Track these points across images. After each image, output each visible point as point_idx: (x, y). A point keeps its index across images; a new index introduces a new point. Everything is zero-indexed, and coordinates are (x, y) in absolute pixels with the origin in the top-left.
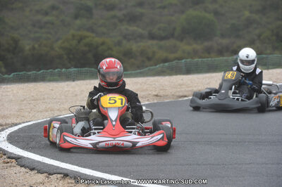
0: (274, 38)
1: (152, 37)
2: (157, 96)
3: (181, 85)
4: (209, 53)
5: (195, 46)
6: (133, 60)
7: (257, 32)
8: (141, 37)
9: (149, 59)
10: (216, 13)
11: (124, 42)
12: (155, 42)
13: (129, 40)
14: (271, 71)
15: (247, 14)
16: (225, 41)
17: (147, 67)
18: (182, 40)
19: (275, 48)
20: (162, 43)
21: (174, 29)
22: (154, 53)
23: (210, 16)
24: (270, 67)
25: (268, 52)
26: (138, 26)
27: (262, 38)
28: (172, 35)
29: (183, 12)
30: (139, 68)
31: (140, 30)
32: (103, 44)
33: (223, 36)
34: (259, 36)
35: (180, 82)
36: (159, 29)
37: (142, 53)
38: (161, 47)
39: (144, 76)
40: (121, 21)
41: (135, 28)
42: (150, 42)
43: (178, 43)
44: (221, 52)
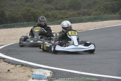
0: (105, 8)
1: (57, 9)
4: (79, 15)
5: (74, 12)
6: (49, 18)
8: (52, 9)
9: (56, 18)
11: (46, 11)
12: (58, 11)
13: (47, 10)
14: (103, 22)
16: (86, 10)
17: (55, 21)
18: (68, 10)
19: (105, 13)
20: (61, 11)
21: (65, 6)
22: (57, 15)
24: (103, 20)
25: (102, 14)
26: (51, 5)
28: (65, 8)
30: (52, 21)
31: (52, 6)
32: (37, 12)
33: (85, 8)
34: (99, 8)
36: (59, 6)
37: (53, 16)
38: (60, 13)
39: (53, 25)
40: (44, 3)
41: (50, 6)
42: (56, 11)
43: (67, 11)
44: (84, 15)
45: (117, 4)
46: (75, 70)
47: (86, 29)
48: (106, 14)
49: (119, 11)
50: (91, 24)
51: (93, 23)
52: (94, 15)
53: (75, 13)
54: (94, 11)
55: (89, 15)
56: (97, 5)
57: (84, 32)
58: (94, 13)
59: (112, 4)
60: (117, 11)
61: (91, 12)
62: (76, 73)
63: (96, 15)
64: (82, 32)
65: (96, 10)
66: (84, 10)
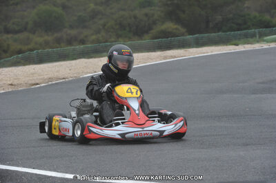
0: (117, 27)
1: (7, 31)
2: (11, 85)
3: (32, 74)
4: (59, 44)
5: (46, 38)
7: (102, 22)
9: (5, 51)
10: (64, 7)
12: (9, 36)
15: (92, 6)
16: (73, 32)
17: (3, 59)
18: (34, 33)
19: (118, 36)
20: (16, 36)
21: (27, 23)
22: (8, 45)
23: (59, 10)
25: (113, 39)
27: (106, 27)
28: (25, 29)
29: (34, 7)
33: (71, 27)
34: (104, 26)
35: (32, 71)
36: (13, 23)
38: (15, 40)
42: (6, 36)
43: (31, 36)
44: (69, 42)
45: (146, 15)
46: (50, 170)
47: (75, 75)
48: (120, 39)
49: (152, 31)
50: (86, 63)
51: (91, 60)
52: (93, 42)
53: (49, 38)
54: (92, 34)
55: (82, 42)
56: (101, 19)
57: (70, 82)
58: (94, 37)
59: (135, 17)
60: (147, 32)
61: (86, 36)
62: (51, 177)
63: (98, 41)
64: (65, 83)
65: (98, 32)
66: (69, 32)
